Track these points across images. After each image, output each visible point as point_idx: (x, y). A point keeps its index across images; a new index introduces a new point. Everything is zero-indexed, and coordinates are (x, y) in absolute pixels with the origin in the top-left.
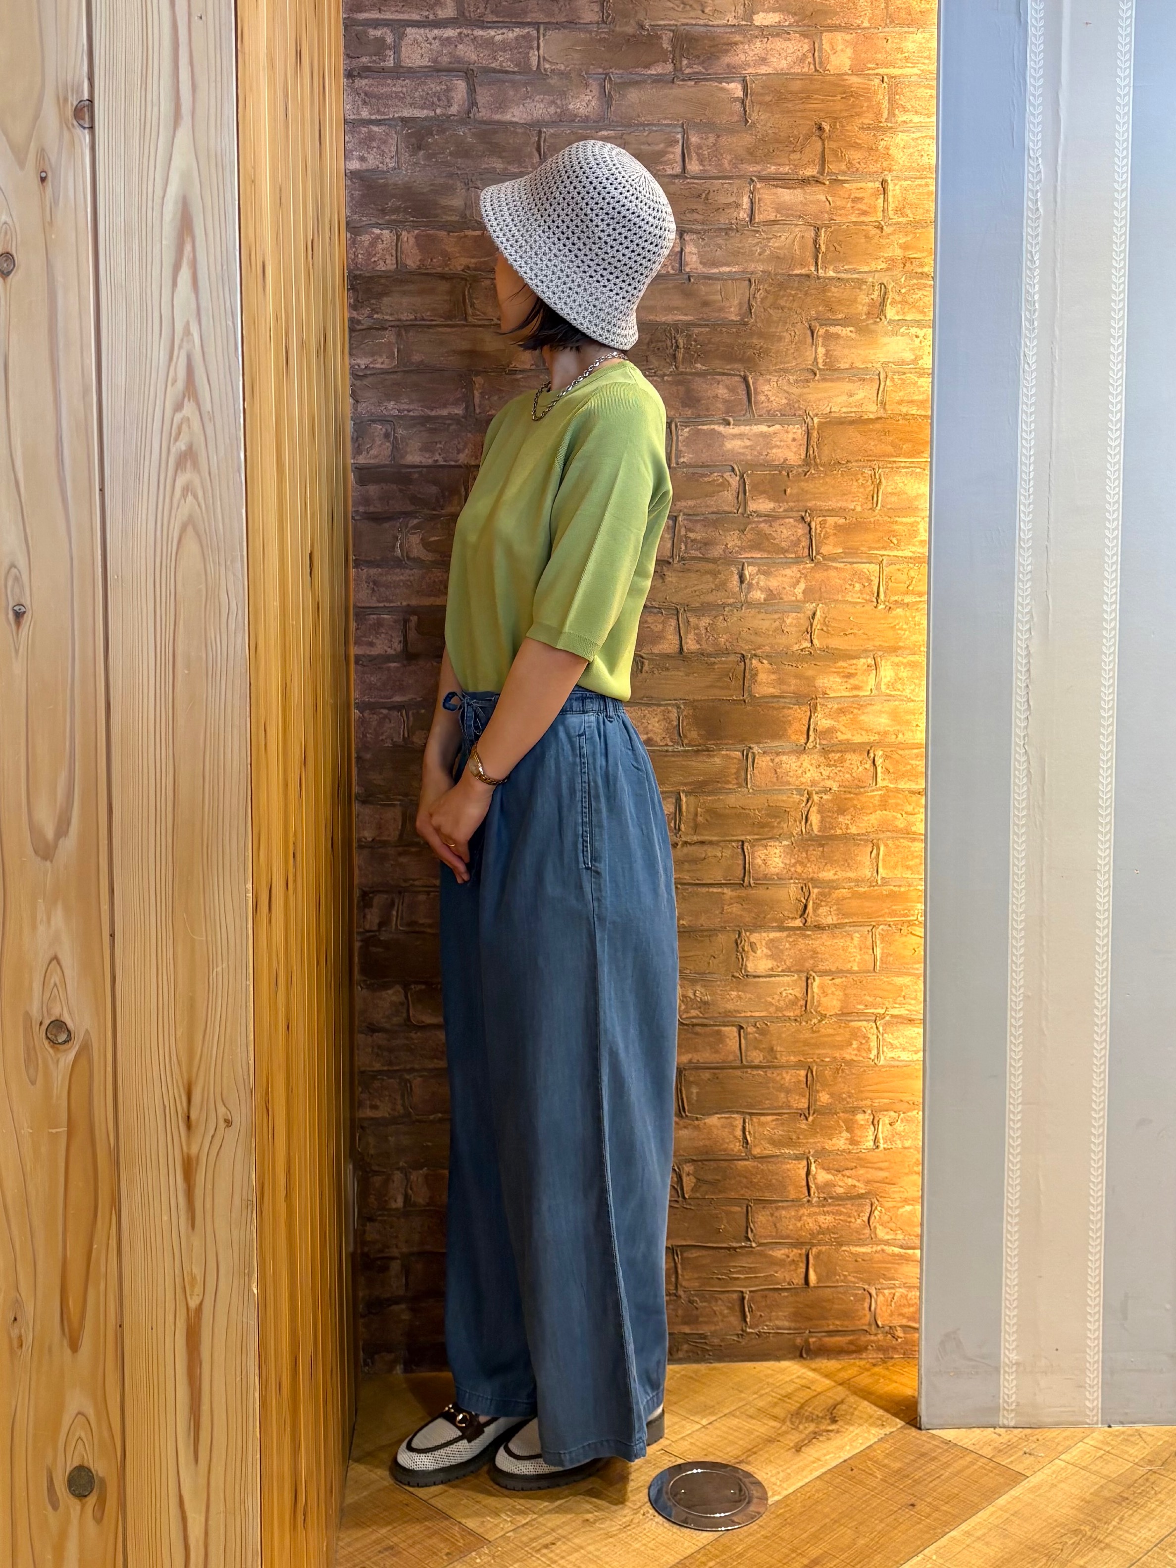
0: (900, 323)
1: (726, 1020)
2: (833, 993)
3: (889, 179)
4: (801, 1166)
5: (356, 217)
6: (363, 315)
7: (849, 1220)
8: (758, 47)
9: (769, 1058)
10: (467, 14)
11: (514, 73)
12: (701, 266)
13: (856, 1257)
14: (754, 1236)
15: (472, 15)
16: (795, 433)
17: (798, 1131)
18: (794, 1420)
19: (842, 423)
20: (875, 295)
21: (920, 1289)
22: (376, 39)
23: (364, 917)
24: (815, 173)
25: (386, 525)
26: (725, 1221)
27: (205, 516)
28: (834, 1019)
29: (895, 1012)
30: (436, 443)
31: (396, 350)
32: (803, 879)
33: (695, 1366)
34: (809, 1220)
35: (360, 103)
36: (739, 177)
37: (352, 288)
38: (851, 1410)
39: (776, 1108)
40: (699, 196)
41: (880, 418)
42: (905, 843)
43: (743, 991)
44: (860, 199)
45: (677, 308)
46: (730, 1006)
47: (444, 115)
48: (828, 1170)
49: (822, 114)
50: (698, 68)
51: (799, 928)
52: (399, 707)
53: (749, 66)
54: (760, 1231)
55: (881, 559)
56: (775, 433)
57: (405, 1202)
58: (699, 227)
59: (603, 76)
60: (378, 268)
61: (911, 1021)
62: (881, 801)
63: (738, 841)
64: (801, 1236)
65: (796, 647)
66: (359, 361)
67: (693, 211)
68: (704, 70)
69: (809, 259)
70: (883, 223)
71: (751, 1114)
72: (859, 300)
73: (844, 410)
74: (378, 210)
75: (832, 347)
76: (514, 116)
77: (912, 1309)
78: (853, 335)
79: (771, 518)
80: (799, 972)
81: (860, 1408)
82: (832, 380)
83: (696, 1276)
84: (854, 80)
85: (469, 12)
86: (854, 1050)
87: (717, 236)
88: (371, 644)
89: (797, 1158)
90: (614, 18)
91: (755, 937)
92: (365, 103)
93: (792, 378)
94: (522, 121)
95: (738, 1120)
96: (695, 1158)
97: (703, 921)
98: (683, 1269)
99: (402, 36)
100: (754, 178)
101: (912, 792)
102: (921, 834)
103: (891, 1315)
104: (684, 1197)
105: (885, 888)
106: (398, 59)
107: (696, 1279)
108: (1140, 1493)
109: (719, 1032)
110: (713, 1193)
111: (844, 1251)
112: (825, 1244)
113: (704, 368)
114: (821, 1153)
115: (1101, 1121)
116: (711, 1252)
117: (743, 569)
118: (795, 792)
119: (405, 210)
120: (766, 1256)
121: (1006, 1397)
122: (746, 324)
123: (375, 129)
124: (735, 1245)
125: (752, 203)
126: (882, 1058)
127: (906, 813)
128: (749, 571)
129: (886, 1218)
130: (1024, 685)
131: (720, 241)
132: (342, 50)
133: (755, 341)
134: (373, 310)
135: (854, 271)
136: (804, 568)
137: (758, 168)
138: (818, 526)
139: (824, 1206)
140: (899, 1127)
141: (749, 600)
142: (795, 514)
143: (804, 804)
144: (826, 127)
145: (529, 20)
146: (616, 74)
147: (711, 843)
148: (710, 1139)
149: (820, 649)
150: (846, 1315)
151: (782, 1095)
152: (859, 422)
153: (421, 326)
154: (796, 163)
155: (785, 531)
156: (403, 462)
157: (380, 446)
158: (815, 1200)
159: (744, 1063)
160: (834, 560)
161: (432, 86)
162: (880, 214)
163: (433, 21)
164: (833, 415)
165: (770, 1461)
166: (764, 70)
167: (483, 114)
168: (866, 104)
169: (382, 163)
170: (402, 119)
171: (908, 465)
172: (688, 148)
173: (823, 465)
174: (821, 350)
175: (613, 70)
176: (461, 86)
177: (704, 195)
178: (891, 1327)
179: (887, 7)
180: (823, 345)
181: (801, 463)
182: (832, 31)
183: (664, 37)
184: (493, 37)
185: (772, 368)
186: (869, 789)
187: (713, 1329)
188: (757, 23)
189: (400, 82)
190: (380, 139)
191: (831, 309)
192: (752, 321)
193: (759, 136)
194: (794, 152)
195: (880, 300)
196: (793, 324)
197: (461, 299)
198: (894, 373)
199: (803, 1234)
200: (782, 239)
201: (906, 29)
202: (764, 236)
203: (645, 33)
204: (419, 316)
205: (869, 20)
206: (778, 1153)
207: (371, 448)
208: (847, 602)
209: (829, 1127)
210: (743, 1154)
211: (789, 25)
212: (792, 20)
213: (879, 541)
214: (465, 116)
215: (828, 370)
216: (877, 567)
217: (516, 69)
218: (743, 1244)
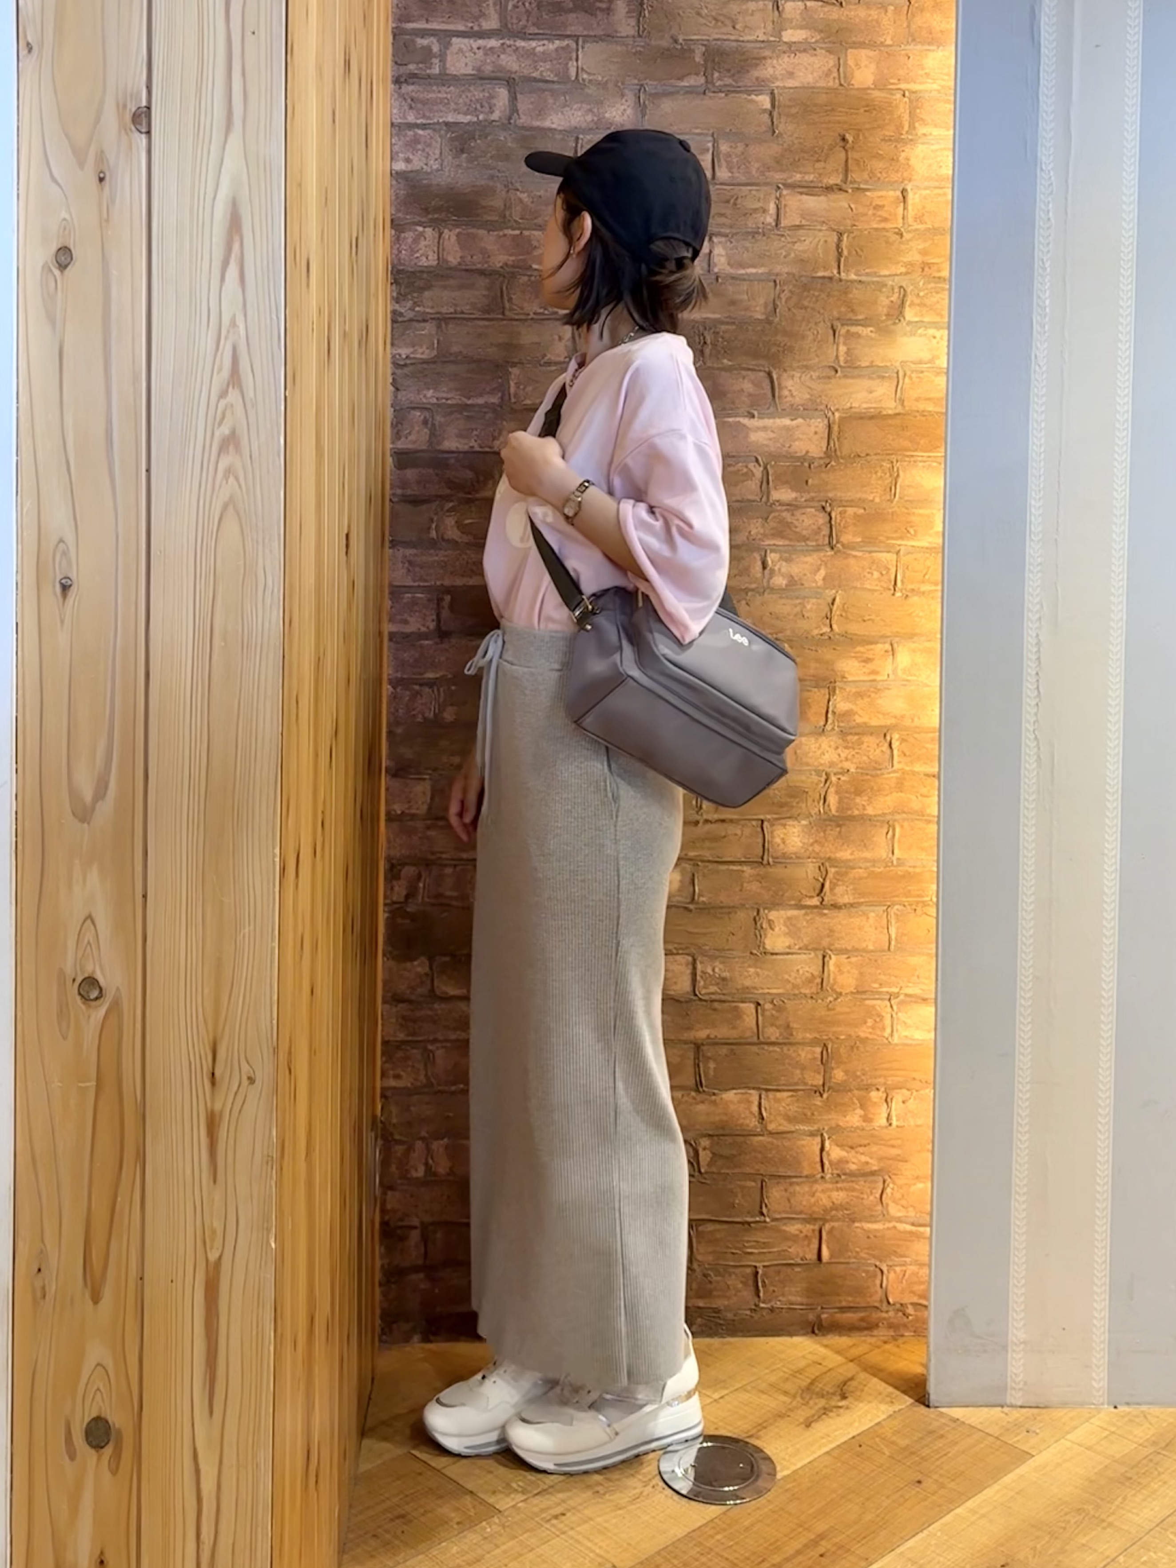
0: (919, 325)
1: (744, 996)
2: (849, 972)
3: (909, 188)
4: (814, 1142)
5: (400, 215)
6: (405, 308)
7: (862, 1196)
8: (785, 62)
9: (785, 1034)
10: (510, 26)
11: (553, 82)
12: (728, 267)
13: (868, 1234)
14: (769, 1211)
15: (515, 27)
16: (817, 427)
17: (813, 1107)
18: (804, 1395)
19: (861, 418)
20: (894, 298)
21: (930, 1266)
22: (423, 47)
23: (392, 889)
24: (838, 182)
25: (424, 507)
26: (740, 1195)
27: (245, 497)
28: (850, 997)
29: (909, 991)
30: (473, 430)
31: (436, 342)
32: (821, 859)
33: (708, 1340)
34: (822, 1196)
35: (406, 108)
36: (767, 184)
37: (396, 282)
38: (861, 1387)
40: (728, 202)
41: (898, 414)
42: (920, 824)
43: (761, 968)
44: (883, 206)
46: (748, 983)
47: (486, 120)
48: (841, 1146)
49: (845, 126)
50: (729, 81)
51: (816, 907)
52: (431, 684)
53: (777, 79)
54: (773, 1207)
55: (898, 548)
56: (798, 427)
57: (426, 1172)
58: (728, 231)
59: (638, 87)
60: (420, 264)
61: (925, 1000)
62: (898, 783)
63: (758, 820)
64: (814, 1212)
65: (816, 632)
66: (400, 351)
67: (722, 215)
68: (734, 83)
69: (833, 263)
70: (902, 230)
71: (767, 1090)
72: (879, 301)
73: (865, 406)
74: (422, 209)
75: (852, 346)
76: (553, 123)
77: (922, 1287)
78: (873, 335)
79: (792, 507)
80: (815, 950)
81: (869, 1385)
82: (853, 377)
83: (710, 1249)
84: (877, 94)
85: (512, 24)
86: (868, 1027)
87: (744, 239)
88: (406, 622)
89: (812, 1134)
90: (649, 33)
91: (773, 915)
92: (411, 108)
93: (815, 375)
94: (560, 128)
95: (754, 1094)
96: (711, 1133)
97: (723, 898)
98: (699, 1242)
99: (447, 45)
100: (780, 185)
101: (927, 775)
102: (934, 816)
103: (902, 1292)
104: (700, 1171)
105: (900, 868)
106: (443, 67)
107: (711, 1253)
108: (1144, 1474)
109: (736, 1008)
110: (727, 1167)
111: (857, 1227)
112: (838, 1220)
113: (730, 363)
114: (836, 1130)
115: (1108, 1101)
116: (725, 1226)
117: (765, 556)
118: (813, 773)
119: (447, 209)
120: (779, 1231)
121: (1014, 1376)
122: (769, 323)
123: (420, 132)
124: (749, 1219)
125: (778, 209)
126: (896, 1035)
127: (922, 795)
128: (771, 558)
129: (898, 1195)
130: (1034, 672)
131: (748, 245)
132: (390, 57)
133: (779, 338)
134: (415, 303)
135: (875, 274)
136: (824, 556)
137: (784, 176)
138: (838, 516)
139: (837, 1182)
140: (911, 1104)
141: (771, 585)
142: (816, 504)
143: (822, 785)
144: (849, 138)
145: (568, 33)
146: (651, 86)
147: (731, 821)
148: (726, 1114)
149: (839, 634)
150: (859, 1291)
152: (876, 417)
153: (458, 319)
154: (821, 171)
155: (806, 520)
156: (441, 447)
157: (418, 432)
158: (828, 1176)
159: (761, 1038)
160: (854, 549)
161: (476, 93)
162: (901, 221)
163: (477, 32)
164: (853, 410)
165: (781, 1437)
166: (790, 83)
167: (524, 120)
168: (888, 117)
169: (426, 164)
170: (447, 124)
171: (924, 459)
172: (718, 156)
173: (842, 458)
174: (843, 349)
175: (648, 81)
176: (503, 94)
177: (732, 201)
178: (902, 1305)
179: (908, 26)
180: (845, 344)
181: (822, 455)
182: (856, 48)
183: (697, 51)
184: (534, 49)
185: (795, 365)
186: (885, 771)
187: (726, 1303)
188: (785, 39)
189: (444, 88)
190: (425, 142)
191: (852, 311)
192: (777, 320)
193: (785, 145)
194: (818, 161)
195: (899, 302)
196: (816, 324)
197: (499, 294)
198: (912, 372)
199: (816, 1209)
200: (807, 242)
201: (927, 47)
202: (789, 239)
203: (679, 47)
204: (459, 309)
205: (892, 40)
206: (793, 1129)
207: (410, 433)
208: (865, 589)
209: (844, 1104)
210: (759, 1130)
211: (816, 42)
212: (818, 37)
213: (896, 531)
214: (506, 122)
215: (849, 367)
216: (895, 556)
217: (555, 79)
218: (758, 1219)
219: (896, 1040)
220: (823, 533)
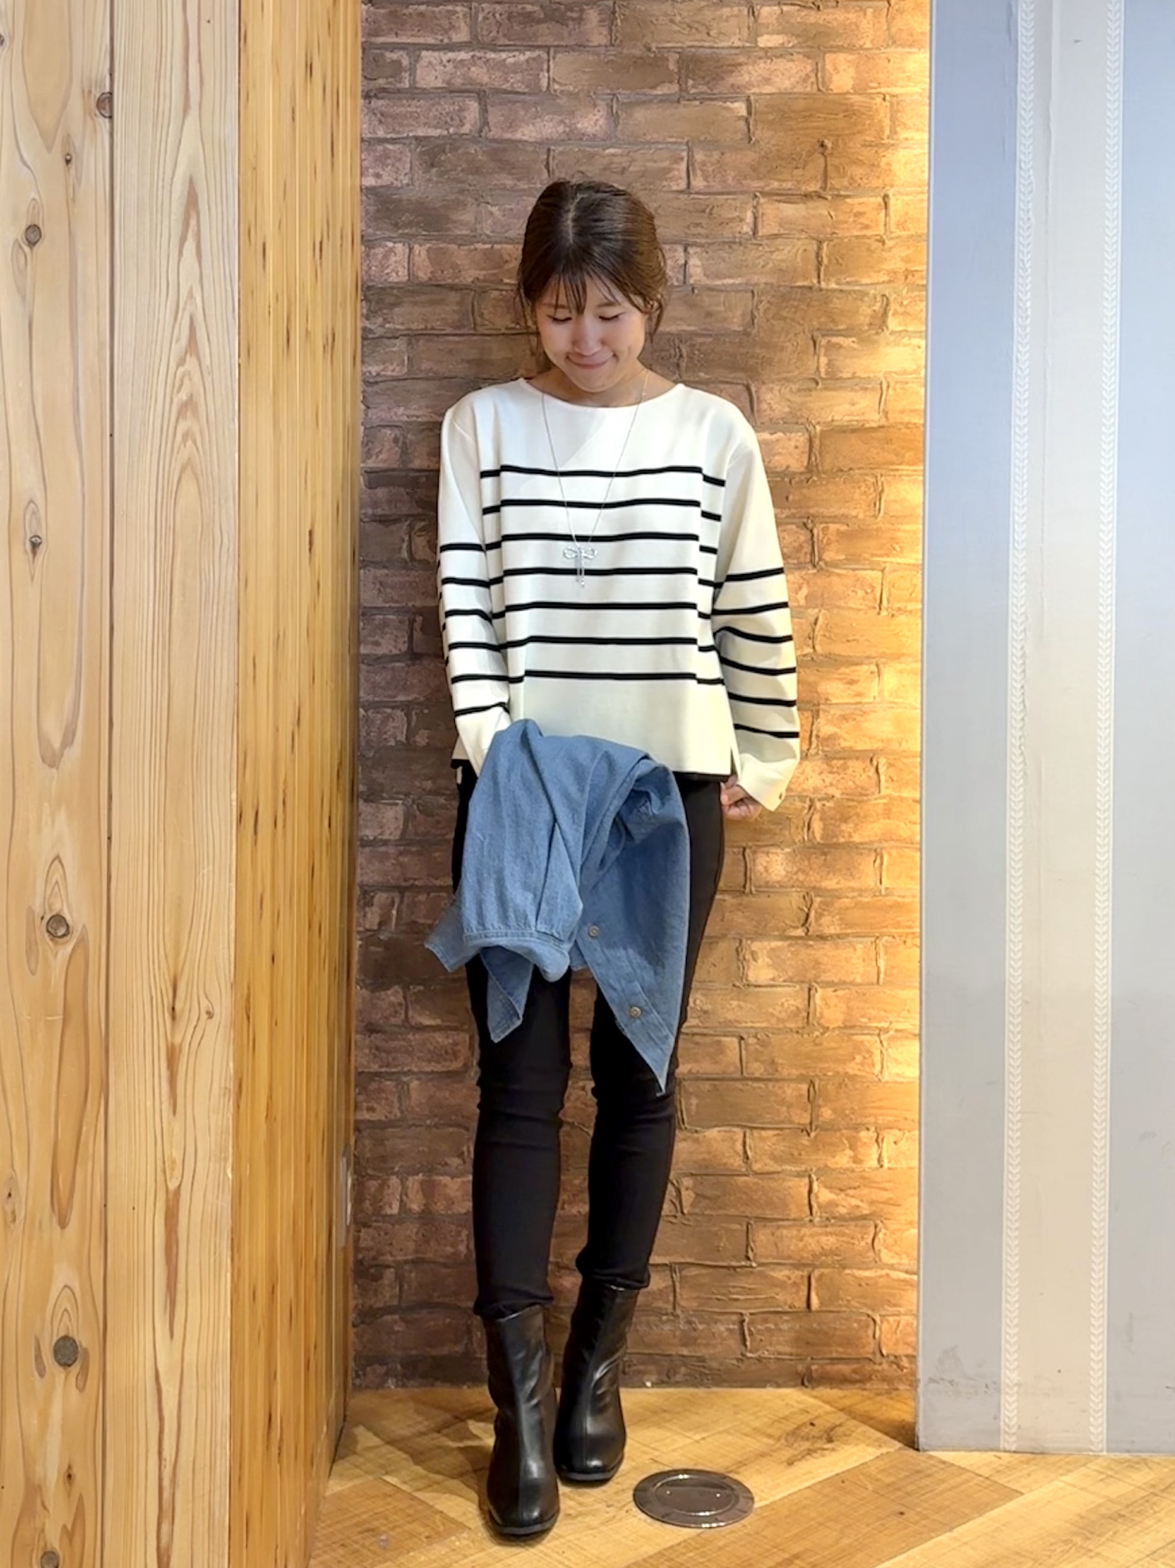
0: (903, 334)
1: (727, 1030)
2: (836, 1006)
3: (891, 194)
4: (802, 1184)
5: (370, 231)
6: (375, 325)
7: (853, 1241)
8: (762, 68)
9: (770, 1070)
10: (480, 38)
11: (524, 94)
12: (704, 278)
13: (860, 1281)
14: (755, 1255)
15: (485, 38)
16: (797, 440)
17: (800, 1147)
18: (789, 1436)
19: (844, 431)
20: (877, 307)
22: (393, 61)
23: (365, 916)
24: (818, 188)
25: (394, 528)
26: (725, 1239)
28: (837, 1032)
29: (900, 1026)
31: (406, 358)
32: (806, 888)
33: (692, 1390)
34: (810, 1240)
35: (376, 122)
36: (744, 192)
37: (366, 299)
38: (848, 1432)
39: (776, 1123)
40: (703, 211)
41: (882, 427)
42: (905, 851)
43: (744, 1001)
44: (864, 213)
45: (681, 319)
46: (730, 1016)
47: (456, 134)
48: (830, 1188)
49: (824, 132)
50: (703, 88)
51: (801, 938)
52: (403, 707)
53: (753, 85)
54: (760, 1251)
55: (883, 566)
56: (778, 441)
57: (400, 1208)
58: (703, 241)
59: (611, 97)
60: (391, 279)
61: (916, 1036)
62: (885, 810)
63: (740, 848)
64: (803, 1258)
66: (370, 368)
67: (697, 225)
68: (709, 91)
69: (813, 272)
70: (884, 237)
71: (752, 1128)
72: (861, 310)
73: (847, 418)
74: (392, 224)
75: (834, 357)
76: (524, 135)
77: (913, 1338)
78: (855, 346)
80: (801, 982)
82: (834, 389)
83: (695, 1295)
85: (482, 36)
86: (857, 1064)
87: (721, 249)
88: (378, 644)
89: (799, 1175)
90: (622, 41)
91: (756, 946)
92: (381, 122)
93: (795, 387)
94: (532, 140)
95: (739, 1132)
96: (694, 1172)
98: (681, 1288)
99: (417, 59)
100: (758, 194)
101: (916, 801)
103: (896, 1343)
104: (682, 1212)
105: (888, 898)
106: (413, 81)
107: (696, 1298)
109: (719, 1042)
110: (712, 1209)
111: (848, 1274)
112: (828, 1266)
113: (707, 377)
114: (824, 1170)
115: (1104, 1133)
116: (711, 1270)
118: (797, 799)
119: (418, 224)
120: (766, 1277)
121: (1007, 1420)
122: (747, 334)
123: (390, 147)
124: (734, 1264)
125: (756, 218)
126: (886, 1072)
127: (906, 821)
129: (891, 1241)
131: (724, 254)
132: (360, 72)
133: (758, 350)
134: (385, 319)
135: (857, 283)
136: (807, 574)
137: (761, 184)
138: (821, 533)
139: (826, 1226)
140: (903, 1144)
142: (797, 521)
143: (806, 811)
144: (828, 143)
145: (539, 43)
146: (623, 95)
148: (709, 1153)
149: (822, 655)
150: (849, 1342)
151: (784, 1109)
152: (860, 430)
153: (430, 335)
154: (800, 178)
155: (787, 537)
156: (411, 466)
157: (389, 450)
158: (817, 1220)
159: (745, 1074)
160: (836, 566)
161: (446, 106)
162: (882, 228)
163: (447, 44)
164: (835, 423)
166: (767, 89)
167: (495, 133)
168: (868, 122)
169: (396, 179)
170: (416, 138)
171: (906, 473)
172: (693, 165)
173: (825, 473)
174: (823, 360)
175: (620, 90)
176: (473, 106)
177: (708, 211)
178: (896, 1357)
179: (888, 29)
180: (825, 355)
181: (802, 469)
182: (835, 52)
183: (671, 59)
184: (505, 60)
185: (774, 377)
186: (872, 797)
187: (711, 1351)
188: (761, 45)
189: (415, 102)
190: (395, 157)
191: (833, 321)
192: (755, 331)
193: (763, 153)
194: (797, 168)
195: (882, 311)
196: (796, 335)
197: (470, 308)
198: (897, 382)
199: (805, 1255)
200: (785, 252)
201: (907, 50)
202: (767, 249)
203: (652, 55)
204: (429, 326)
205: (872, 41)
206: (779, 1169)
207: (380, 452)
208: (850, 608)
209: (832, 1144)
210: (744, 1170)
211: (793, 47)
212: (796, 42)
213: (881, 548)
214: (477, 135)
215: (831, 379)
216: (880, 574)
217: (526, 90)
218: (743, 1263)
219: (886, 1077)
220: (805, 550)
